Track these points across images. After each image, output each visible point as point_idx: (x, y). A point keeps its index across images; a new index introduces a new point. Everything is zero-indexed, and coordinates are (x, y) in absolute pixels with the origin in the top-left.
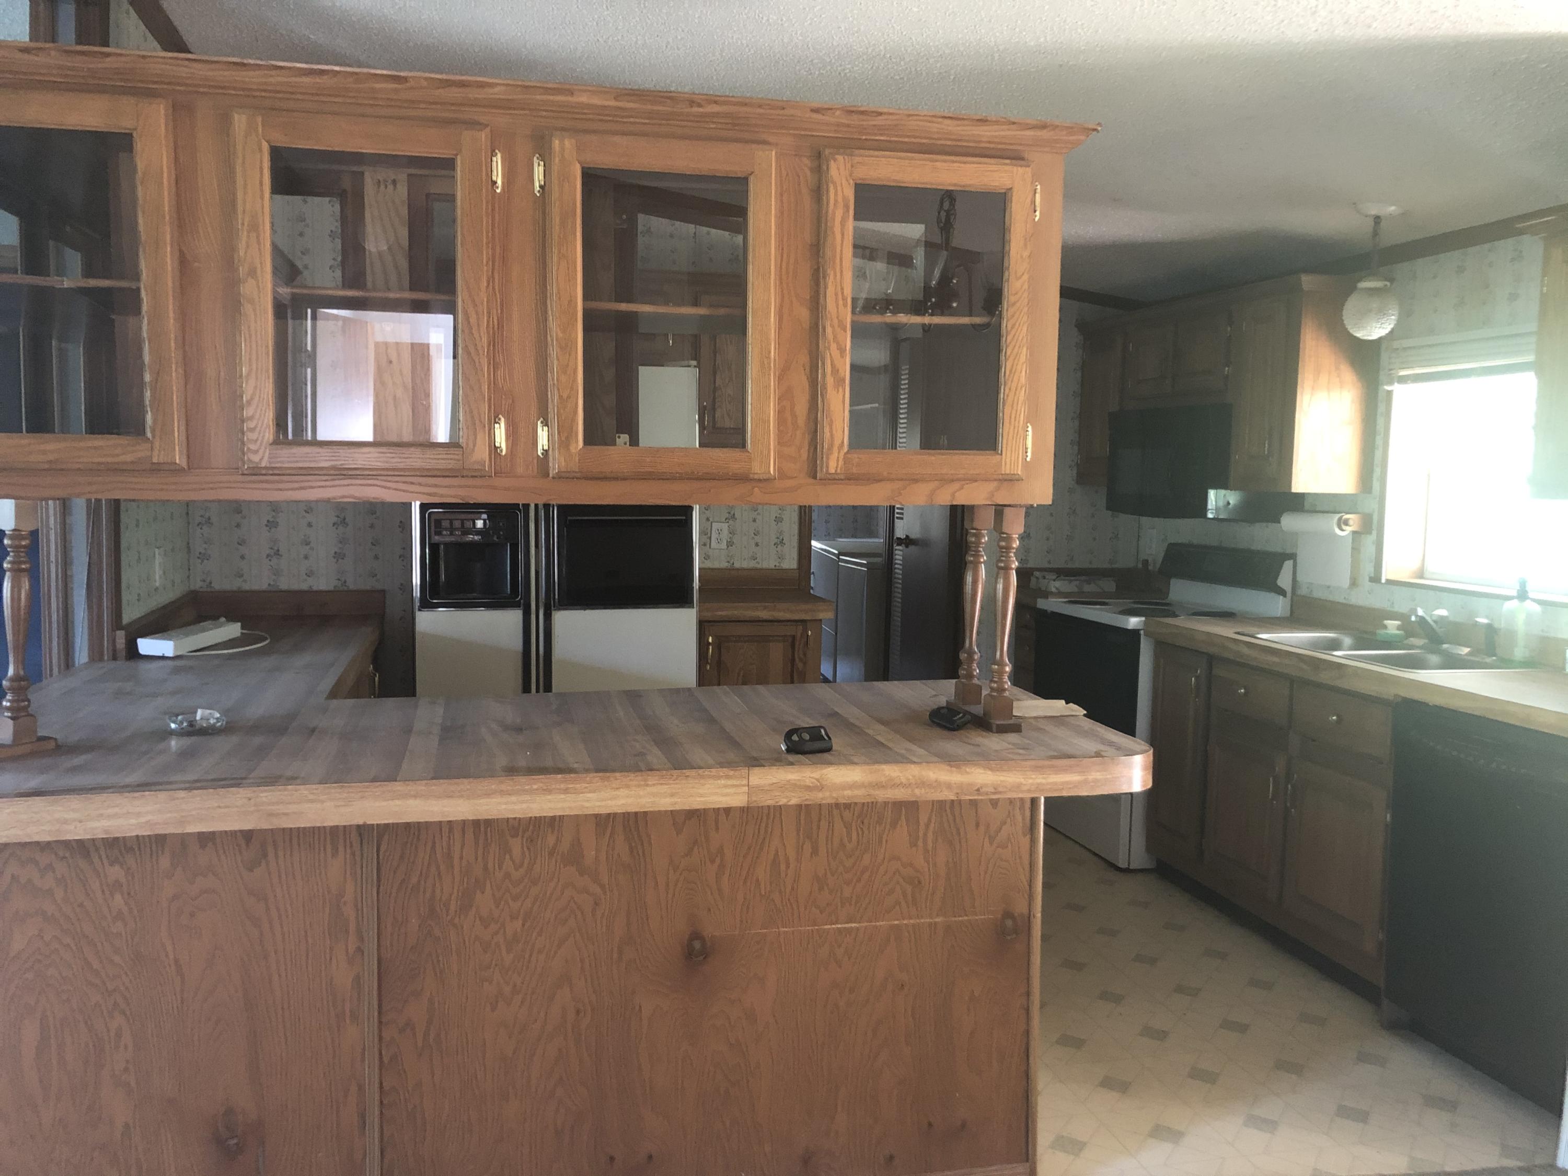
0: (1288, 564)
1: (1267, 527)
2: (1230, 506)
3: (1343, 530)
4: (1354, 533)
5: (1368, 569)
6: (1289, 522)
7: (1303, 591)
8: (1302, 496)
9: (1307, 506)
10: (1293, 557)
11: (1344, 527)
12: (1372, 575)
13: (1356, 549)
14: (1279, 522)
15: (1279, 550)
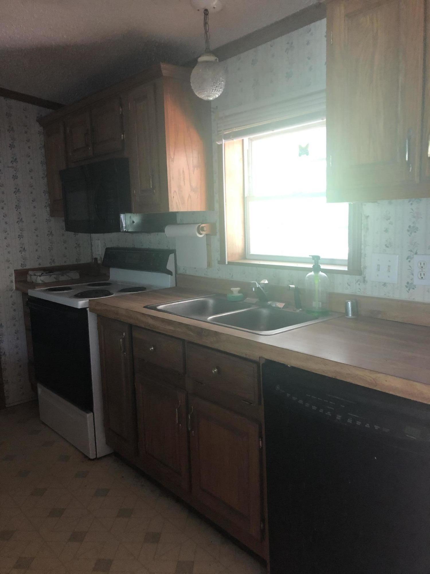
0: (171, 256)
1: (158, 234)
2: (134, 224)
3: (201, 234)
4: (207, 235)
5: (216, 256)
6: (170, 231)
7: (181, 271)
8: (175, 214)
9: (178, 221)
10: (173, 251)
11: (202, 232)
12: (219, 259)
13: (209, 244)
14: (164, 232)
15: (165, 248)
